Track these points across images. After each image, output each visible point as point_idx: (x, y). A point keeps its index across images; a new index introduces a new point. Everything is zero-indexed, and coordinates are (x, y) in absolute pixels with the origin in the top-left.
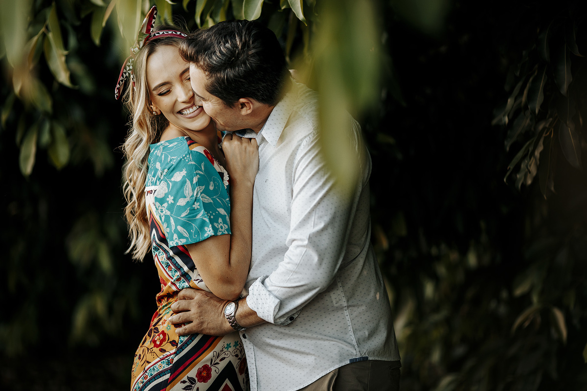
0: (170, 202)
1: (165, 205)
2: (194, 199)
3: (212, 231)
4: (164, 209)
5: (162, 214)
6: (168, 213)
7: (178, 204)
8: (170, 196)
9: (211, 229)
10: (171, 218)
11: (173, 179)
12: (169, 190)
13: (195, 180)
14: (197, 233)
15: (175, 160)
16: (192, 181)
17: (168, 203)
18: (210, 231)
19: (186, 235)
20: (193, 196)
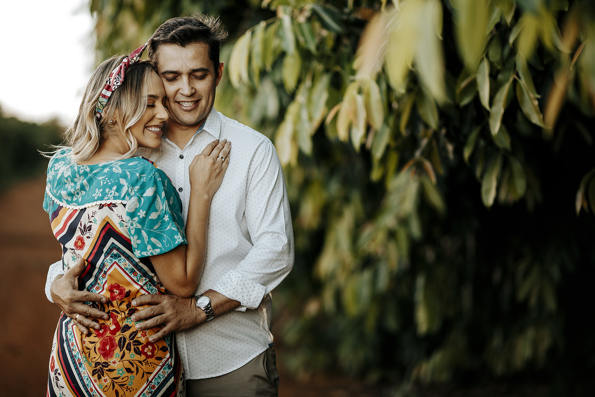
0: (141, 217)
1: (136, 219)
2: (164, 212)
3: (181, 238)
4: (134, 223)
6: (139, 226)
7: (150, 218)
8: (141, 211)
9: (180, 236)
10: (143, 231)
14: (168, 242)
15: (145, 178)
17: (139, 218)
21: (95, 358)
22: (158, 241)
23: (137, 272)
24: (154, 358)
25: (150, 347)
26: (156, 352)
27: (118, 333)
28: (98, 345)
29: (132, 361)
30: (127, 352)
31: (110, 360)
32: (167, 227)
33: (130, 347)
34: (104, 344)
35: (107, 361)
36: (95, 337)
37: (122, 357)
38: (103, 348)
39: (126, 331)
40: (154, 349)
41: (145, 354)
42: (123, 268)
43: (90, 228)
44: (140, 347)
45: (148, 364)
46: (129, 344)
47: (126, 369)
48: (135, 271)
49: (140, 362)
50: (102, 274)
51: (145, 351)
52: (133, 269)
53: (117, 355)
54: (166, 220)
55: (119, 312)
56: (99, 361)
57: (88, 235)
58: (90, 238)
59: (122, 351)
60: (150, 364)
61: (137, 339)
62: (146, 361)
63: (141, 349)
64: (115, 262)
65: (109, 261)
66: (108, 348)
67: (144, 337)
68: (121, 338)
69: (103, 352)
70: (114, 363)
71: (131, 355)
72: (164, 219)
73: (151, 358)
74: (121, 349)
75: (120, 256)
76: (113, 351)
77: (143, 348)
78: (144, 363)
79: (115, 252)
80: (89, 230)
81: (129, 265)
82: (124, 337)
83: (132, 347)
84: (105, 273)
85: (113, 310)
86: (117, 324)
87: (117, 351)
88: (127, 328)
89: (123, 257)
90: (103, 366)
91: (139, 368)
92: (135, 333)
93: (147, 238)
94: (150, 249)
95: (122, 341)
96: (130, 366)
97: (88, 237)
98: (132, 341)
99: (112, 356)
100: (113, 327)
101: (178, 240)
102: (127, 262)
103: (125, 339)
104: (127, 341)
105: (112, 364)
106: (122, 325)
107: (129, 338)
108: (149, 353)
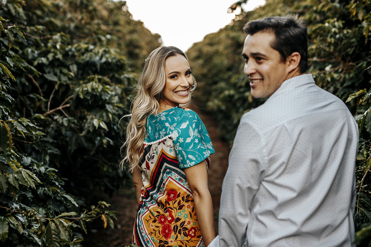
5: (177, 150)
7: (186, 142)
10: (183, 151)
11: (181, 128)
12: (179, 135)
13: (194, 125)
16: (192, 127)
18: (207, 154)
19: (194, 159)
20: (194, 135)
21: (159, 237)
22: (193, 157)
23: (183, 179)
24: (196, 237)
25: (193, 230)
26: (196, 233)
27: (173, 223)
28: (161, 229)
29: (182, 241)
30: (179, 235)
31: (169, 240)
32: (197, 146)
33: (181, 231)
34: (164, 229)
35: (167, 241)
36: (159, 223)
37: (176, 239)
38: (164, 231)
39: (178, 221)
40: (195, 231)
41: (190, 235)
42: (174, 179)
43: (153, 157)
44: (187, 231)
45: (193, 241)
46: (180, 230)
47: (179, 246)
48: (181, 179)
49: (187, 241)
50: (162, 185)
51: (190, 234)
52: (180, 178)
53: (173, 237)
54: (196, 142)
55: (173, 208)
56: (162, 239)
57: (152, 161)
58: (153, 163)
59: (176, 235)
60: (193, 242)
61: (185, 227)
62: (191, 240)
63: (187, 233)
64: (169, 177)
65: (166, 177)
66: (167, 231)
67: (189, 224)
68: (175, 226)
69: (164, 234)
70: (171, 242)
71: (181, 237)
72: (195, 141)
73: (194, 237)
74: (175, 233)
75: (172, 172)
76: (171, 234)
77: (189, 232)
78: (190, 242)
79: (168, 170)
80: (153, 159)
81: (178, 176)
82: (176, 225)
83: (182, 232)
84: (164, 184)
85: (169, 208)
86: (172, 217)
87: (173, 234)
88: (178, 219)
89: (173, 172)
90: (164, 243)
91: (187, 245)
92: (184, 222)
93: (186, 156)
94: (189, 163)
95: (176, 227)
96: (181, 244)
97: (152, 163)
98: (181, 228)
99: (170, 237)
100: (170, 219)
101: (206, 155)
102: (176, 174)
103: (177, 227)
104: (179, 228)
105: (170, 243)
106: (175, 217)
107: (180, 226)
108: (193, 235)
